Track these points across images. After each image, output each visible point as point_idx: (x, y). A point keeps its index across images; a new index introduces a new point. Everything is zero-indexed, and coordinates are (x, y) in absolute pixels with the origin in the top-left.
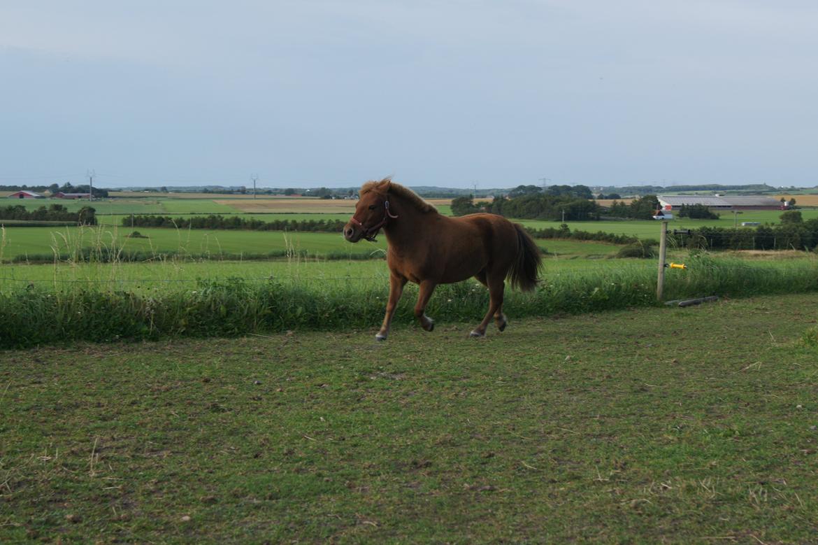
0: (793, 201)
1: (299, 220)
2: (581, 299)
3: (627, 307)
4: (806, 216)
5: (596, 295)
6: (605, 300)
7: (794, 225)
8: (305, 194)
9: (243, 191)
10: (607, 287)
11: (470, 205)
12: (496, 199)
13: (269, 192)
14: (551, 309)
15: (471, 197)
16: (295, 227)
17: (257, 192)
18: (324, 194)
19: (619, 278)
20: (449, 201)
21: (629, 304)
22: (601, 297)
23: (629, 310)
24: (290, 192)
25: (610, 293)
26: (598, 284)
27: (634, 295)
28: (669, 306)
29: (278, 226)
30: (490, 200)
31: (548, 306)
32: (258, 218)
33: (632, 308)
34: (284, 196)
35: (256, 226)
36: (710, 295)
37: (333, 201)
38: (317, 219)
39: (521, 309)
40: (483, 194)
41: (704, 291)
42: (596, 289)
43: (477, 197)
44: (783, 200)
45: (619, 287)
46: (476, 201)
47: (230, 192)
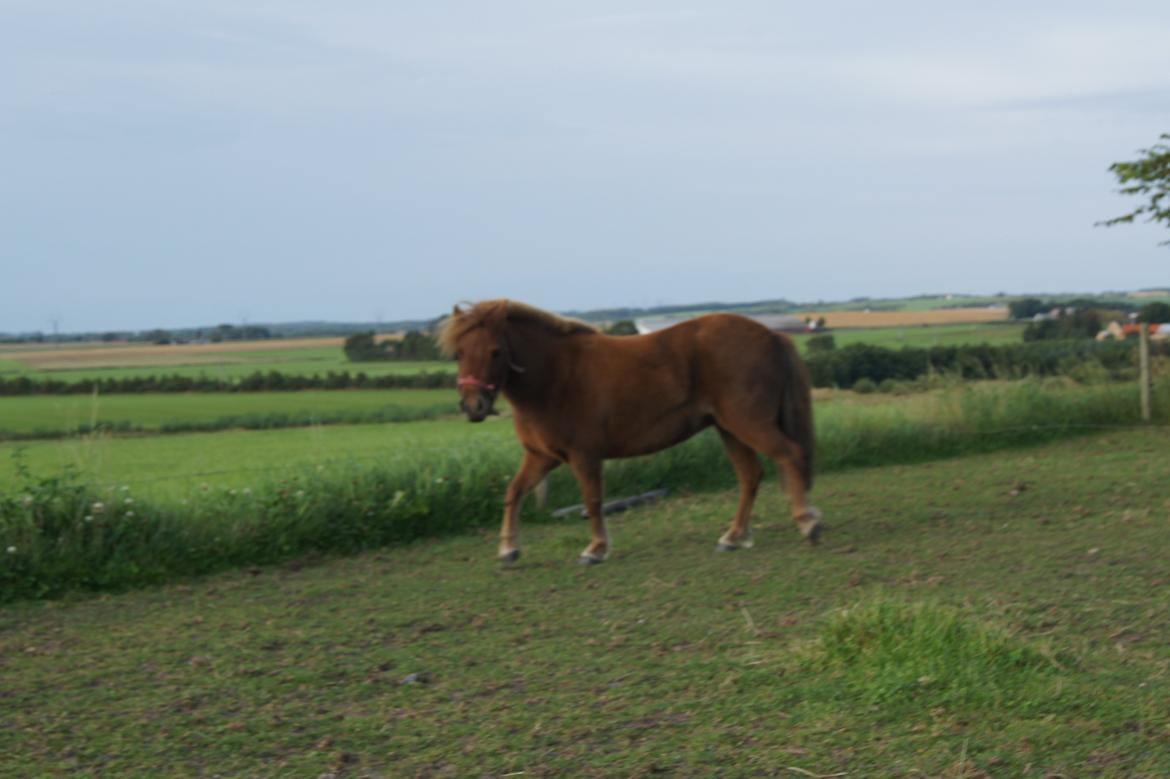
0: (821, 322)
1: (119, 376)
2: (366, 519)
3: (473, 527)
4: (842, 341)
5: (401, 506)
6: (421, 518)
7: (824, 353)
8: (130, 338)
9: (39, 339)
10: (428, 486)
11: (370, 345)
12: (408, 336)
13: (79, 338)
14: (286, 548)
15: (372, 334)
16: (111, 388)
17: (60, 339)
18: (160, 338)
19: (454, 468)
20: (341, 341)
21: (475, 522)
22: (414, 511)
23: (474, 534)
24: (110, 338)
25: (432, 500)
26: (408, 482)
27: (485, 503)
28: (561, 519)
29: (85, 388)
30: (399, 336)
31: (282, 539)
32: (56, 377)
33: (480, 531)
34: (100, 343)
35: (54, 388)
36: (652, 488)
37: (173, 348)
38: (145, 374)
39: (213, 553)
40: (390, 328)
41: (639, 482)
42: (399, 495)
43: (384, 332)
44: (808, 321)
45: (455, 488)
46: (379, 339)
47: (20, 340)
